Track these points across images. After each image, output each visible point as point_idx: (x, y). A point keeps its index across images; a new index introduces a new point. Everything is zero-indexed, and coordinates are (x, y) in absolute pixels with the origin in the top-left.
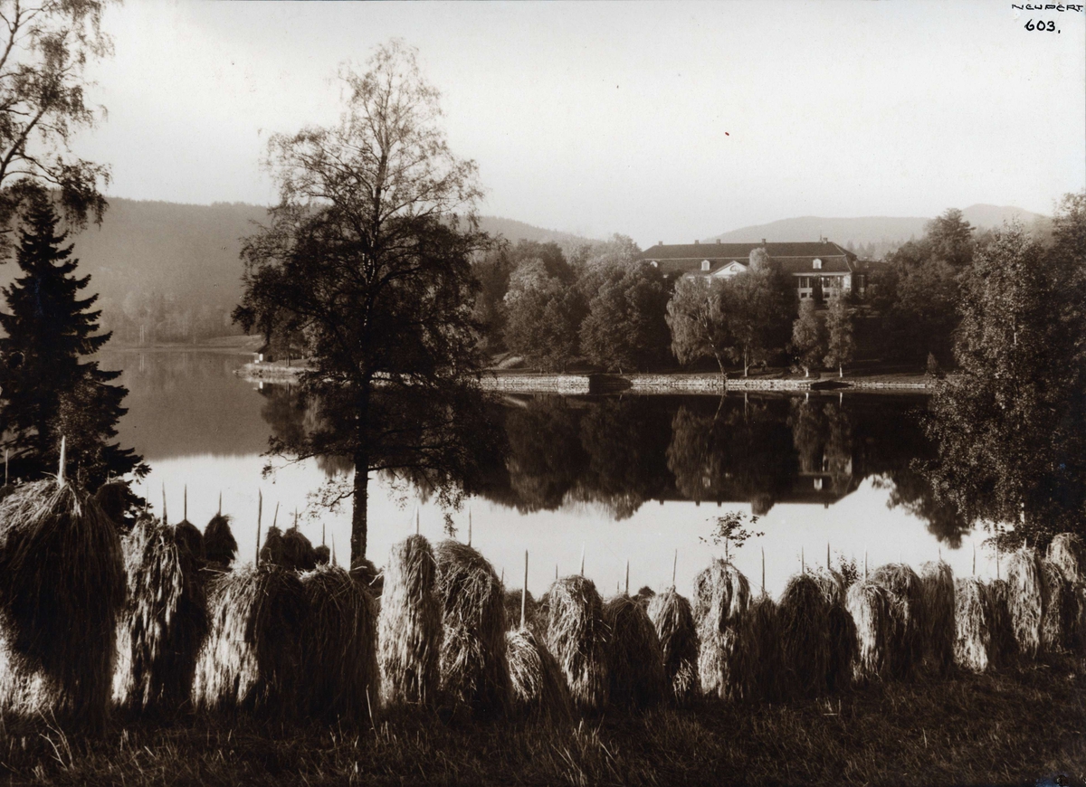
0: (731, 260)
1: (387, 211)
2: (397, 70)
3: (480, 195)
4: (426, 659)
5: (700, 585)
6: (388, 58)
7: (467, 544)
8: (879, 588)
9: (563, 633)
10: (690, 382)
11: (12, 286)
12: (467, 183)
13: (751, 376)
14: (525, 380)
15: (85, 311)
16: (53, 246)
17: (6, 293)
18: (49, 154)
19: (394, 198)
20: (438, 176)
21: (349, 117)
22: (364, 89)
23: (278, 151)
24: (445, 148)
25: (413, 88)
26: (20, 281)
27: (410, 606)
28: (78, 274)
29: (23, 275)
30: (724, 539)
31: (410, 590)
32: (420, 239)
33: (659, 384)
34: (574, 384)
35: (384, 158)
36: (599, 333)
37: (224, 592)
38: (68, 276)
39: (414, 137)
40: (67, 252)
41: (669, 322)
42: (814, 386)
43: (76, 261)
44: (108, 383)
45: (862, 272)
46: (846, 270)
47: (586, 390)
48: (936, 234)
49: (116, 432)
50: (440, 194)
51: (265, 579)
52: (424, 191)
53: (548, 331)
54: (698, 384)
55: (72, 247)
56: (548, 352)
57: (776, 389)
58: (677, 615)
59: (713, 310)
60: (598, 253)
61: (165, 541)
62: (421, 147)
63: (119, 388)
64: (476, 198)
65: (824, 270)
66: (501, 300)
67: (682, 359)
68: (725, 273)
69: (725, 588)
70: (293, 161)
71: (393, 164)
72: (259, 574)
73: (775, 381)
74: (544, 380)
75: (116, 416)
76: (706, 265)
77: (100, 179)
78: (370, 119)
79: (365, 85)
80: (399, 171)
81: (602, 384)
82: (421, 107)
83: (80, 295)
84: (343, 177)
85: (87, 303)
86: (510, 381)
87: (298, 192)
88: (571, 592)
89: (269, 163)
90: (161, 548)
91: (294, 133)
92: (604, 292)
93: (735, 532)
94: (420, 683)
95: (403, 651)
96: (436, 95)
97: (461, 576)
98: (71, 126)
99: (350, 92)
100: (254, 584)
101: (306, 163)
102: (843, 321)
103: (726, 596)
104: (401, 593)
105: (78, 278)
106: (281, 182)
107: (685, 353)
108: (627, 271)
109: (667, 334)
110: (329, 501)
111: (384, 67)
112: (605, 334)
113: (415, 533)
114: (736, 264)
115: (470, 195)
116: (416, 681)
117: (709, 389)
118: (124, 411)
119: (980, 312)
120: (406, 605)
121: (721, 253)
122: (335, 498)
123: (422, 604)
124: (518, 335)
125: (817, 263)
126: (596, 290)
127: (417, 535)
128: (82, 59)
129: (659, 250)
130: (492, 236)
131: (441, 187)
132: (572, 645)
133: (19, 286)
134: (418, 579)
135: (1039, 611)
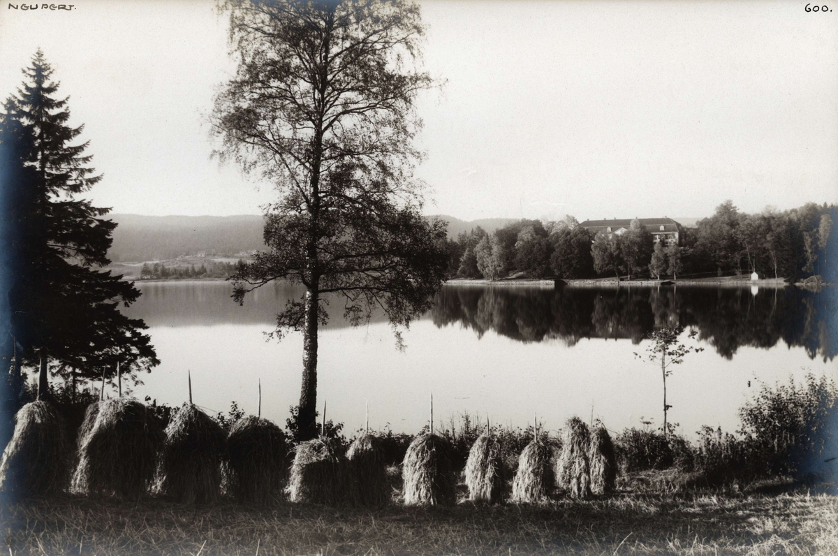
0: (621, 227)
10: (602, 282)
13: (631, 279)
14: (525, 282)
30: (660, 355)
33: (588, 283)
34: (548, 284)
36: (559, 260)
41: (592, 254)
42: (662, 284)
45: (684, 233)
46: (676, 231)
47: (553, 287)
48: (720, 212)
49: (108, 261)
53: (535, 260)
54: (606, 283)
56: (535, 269)
57: (643, 285)
59: (613, 248)
60: (558, 224)
63: (108, 221)
65: (665, 231)
66: (514, 246)
67: (599, 271)
68: (619, 232)
73: (643, 282)
74: (534, 282)
76: (609, 229)
81: (560, 284)
86: (518, 283)
92: (561, 241)
102: (676, 254)
107: (600, 269)
108: (572, 232)
109: (591, 259)
112: (562, 260)
114: (623, 229)
117: (612, 286)
121: (616, 224)
124: (521, 262)
125: (662, 228)
126: (558, 240)
129: (587, 223)
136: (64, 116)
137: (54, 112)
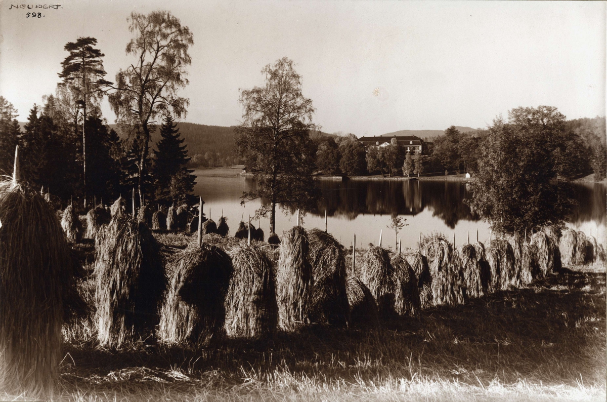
1: (282, 116)
2: (285, 69)
3: (313, 111)
4: (304, 296)
5: (429, 250)
6: (282, 65)
7: (324, 230)
8: (497, 250)
9: (372, 276)
10: (373, 178)
11: (159, 142)
12: (308, 107)
13: (391, 176)
14: (323, 178)
15: (182, 150)
16: (172, 129)
17: (157, 144)
18: (169, 96)
19: (284, 111)
20: (299, 104)
21: (269, 85)
22: (274, 75)
23: (246, 96)
24: (301, 95)
25: (290, 74)
26: (161, 140)
27: (294, 266)
28: (180, 138)
29: (162, 138)
31: (295, 257)
32: (292, 125)
33: (364, 179)
34: (338, 179)
35: (281, 98)
36: (345, 164)
37: (179, 262)
38: (177, 139)
39: (291, 91)
40: (177, 131)
41: (366, 160)
42: (410, 179)
43: (180, 134)
44: (191, 174)
45: (425, 145)
46: (420, 145)
47: (341, 180)
48: (447, 133)
49: (193, 190)
50: (299, 110)
51: (204, 254)
52: (294, 110)
53: (330, 163)
54: (375, 178)
55: (178, 129)
56: (329, 169)
58: (422, 265)
59: (380, 156)
60: (345, 140)
61: (131, 231)
62: (293, 95)
64: (312, 112)
65: (413, 145)
66: (316, 153)
67: (370, 172)
68: (383, 145)
69: (441, 251)
70: (250, 100)
71: (284, 100)
72: (201, 251)
73: (398, 178)
74: (328, 178)
75: (193, 185)
76: (377, 143)
77: (185, 104)
78: (276, 85)
79: (275, 74)
80: (286, 102)
81: (345, 179)
82: (293, 81)
83: (181, 145)
84: (267, 105)
85: (183, 148)
87: (252, 110)
88: (376, 256)
89: (242, 100)
90: (129, 235)
91: (251, 90)
92: (346, 151)
93: (399, 224)
94: (301, 310)
95: (291, 291)
96: (298, 77)
97: (323, 249)
98: (176, 86)
99: (269, 76)
100: (197, 257)
101: (255, 101)
102: (419, 160)
103: (442, 255)
104: (290, 259)
105: (181, 140)
106: (246, 107)
107: (371, 170)
108: (353, 145)
109: (366, 163)
110: (263, 213)
111: (281, 68)
112: (347, 164)
113: (298, 225)
114: (386, 143)
115: (309, 111)
116: (299, 309)
118: (196, 183)
119: (487, 148)
120: (293, 265)
121: (382, 139)
122: (264, 212)
123: (302, 266)
124: (320, 165)
125: (411, 143)
126: (344, 151)
127: (299, 226)
128: (180, 63)
129: (363, 139)
130: (316, 125)
131: (299, 108)
132: (377, 282)
133: (161, 142)
134: (299, 252)
135: (547, 257)
136: (178, 136)
137: (174, 135)
